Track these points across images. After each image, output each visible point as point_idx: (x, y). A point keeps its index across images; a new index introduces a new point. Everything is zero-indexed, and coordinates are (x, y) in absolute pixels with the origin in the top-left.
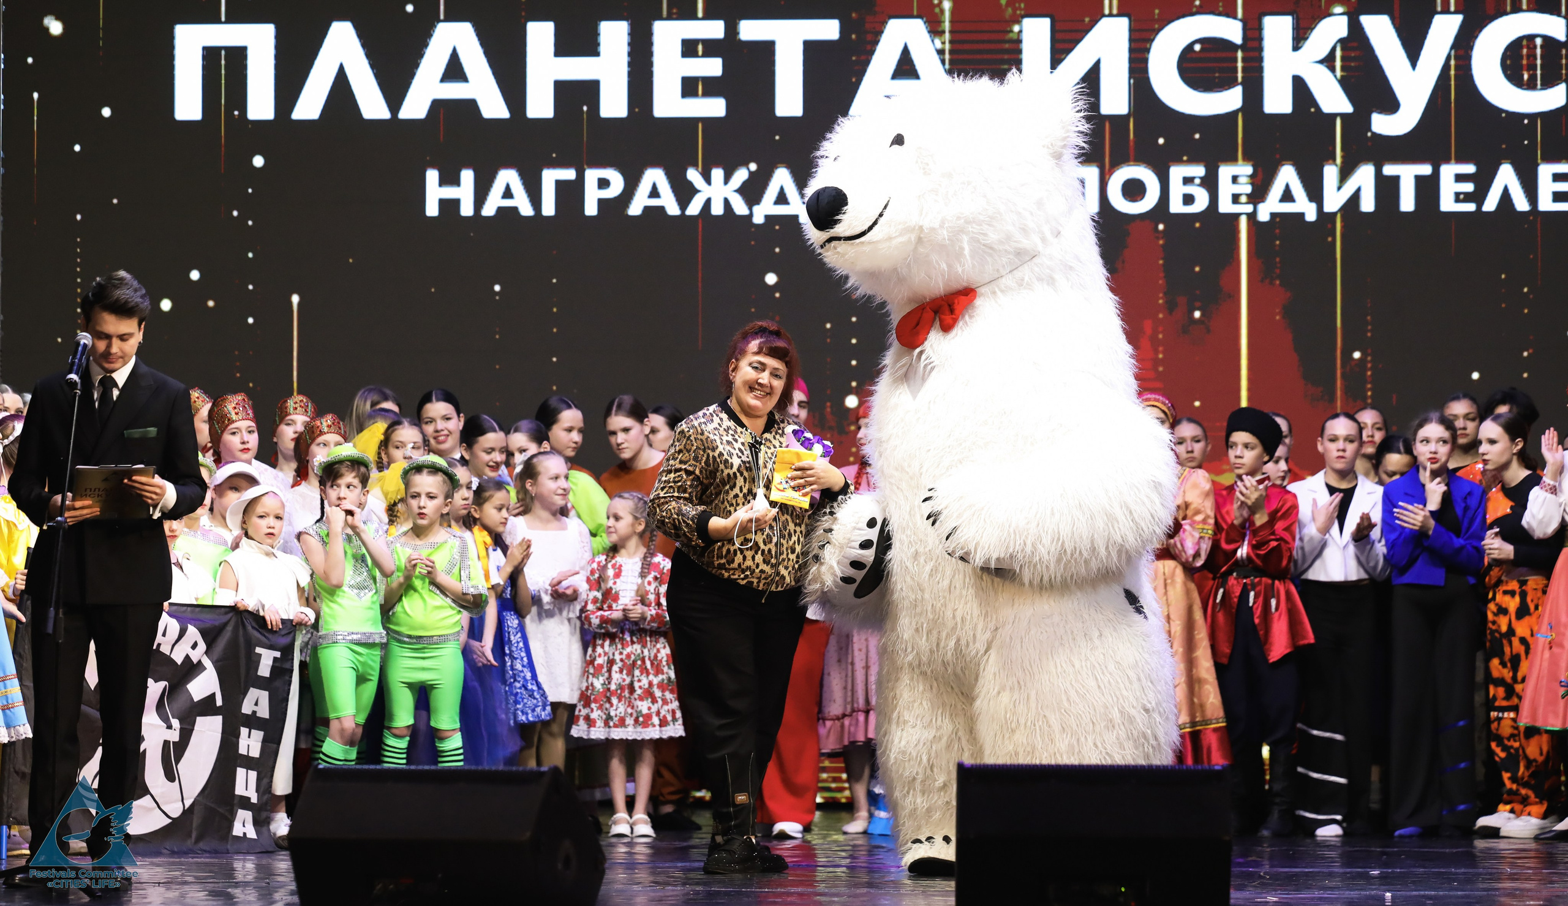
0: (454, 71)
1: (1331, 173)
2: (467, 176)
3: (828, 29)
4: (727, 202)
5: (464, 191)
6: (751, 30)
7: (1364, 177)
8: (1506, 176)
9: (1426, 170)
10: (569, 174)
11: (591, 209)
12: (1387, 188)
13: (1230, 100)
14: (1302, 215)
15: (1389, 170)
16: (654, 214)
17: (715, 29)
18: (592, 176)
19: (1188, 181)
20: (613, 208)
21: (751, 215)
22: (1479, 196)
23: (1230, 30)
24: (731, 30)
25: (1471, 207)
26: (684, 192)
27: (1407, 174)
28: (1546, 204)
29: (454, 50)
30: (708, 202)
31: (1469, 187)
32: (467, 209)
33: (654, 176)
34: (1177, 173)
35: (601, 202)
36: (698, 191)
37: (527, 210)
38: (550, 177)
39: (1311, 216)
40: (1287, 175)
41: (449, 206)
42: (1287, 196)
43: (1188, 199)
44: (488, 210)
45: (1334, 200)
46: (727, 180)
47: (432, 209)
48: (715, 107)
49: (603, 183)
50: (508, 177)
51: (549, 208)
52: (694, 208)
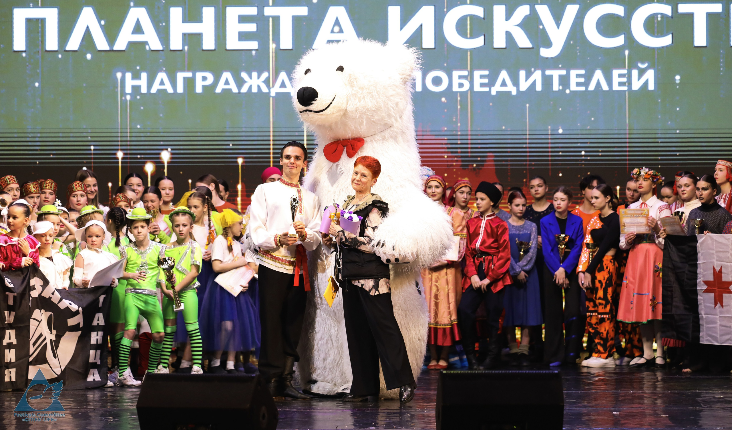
0: (138, 29)
1: (522, 74)
2: (144, 76)
3: (303, 11)
4: (259, 87)
5: (143, 82)
6: (269, 11)
7: (537, 75)
8: (598, 75)
9: (563, 72)
10: (189, 75)
11: (199, 89)
12: (547, 81)
13: (479, 42)
14: (510, 92)
15: (548, 72)
16: (227, 92)
17: (252, 11)
18: (199, 75)
19: (460, 77)
20: (209, 89)
21: (269, 92)
22: (586, 84)
23: (479, 11)
24: (261, 11)
25: (583, 89)
26: (240, 82)
27: (556, 74)
28: (616, 87)
29: (138, 20)
30: (251, 87)
31: (582, 80)
32: (144, 90)
33: (227, 75)
34: (456, 74)
35: (204, 87)
36: (246, 82)
37: (170, 90)
38: (181, 76)
39: (514, 93)
40: (504, 75)
41: (136, 89)
42: (504, 84)
43: (461, 85)
44: (154, 90)
45: (524, 86)
46: (259, 77)
47: (128, 90)
48: (253, 45)
49: (204, 79)
50: (162, 76)
51: (180, 89)
52: (244, 89)
